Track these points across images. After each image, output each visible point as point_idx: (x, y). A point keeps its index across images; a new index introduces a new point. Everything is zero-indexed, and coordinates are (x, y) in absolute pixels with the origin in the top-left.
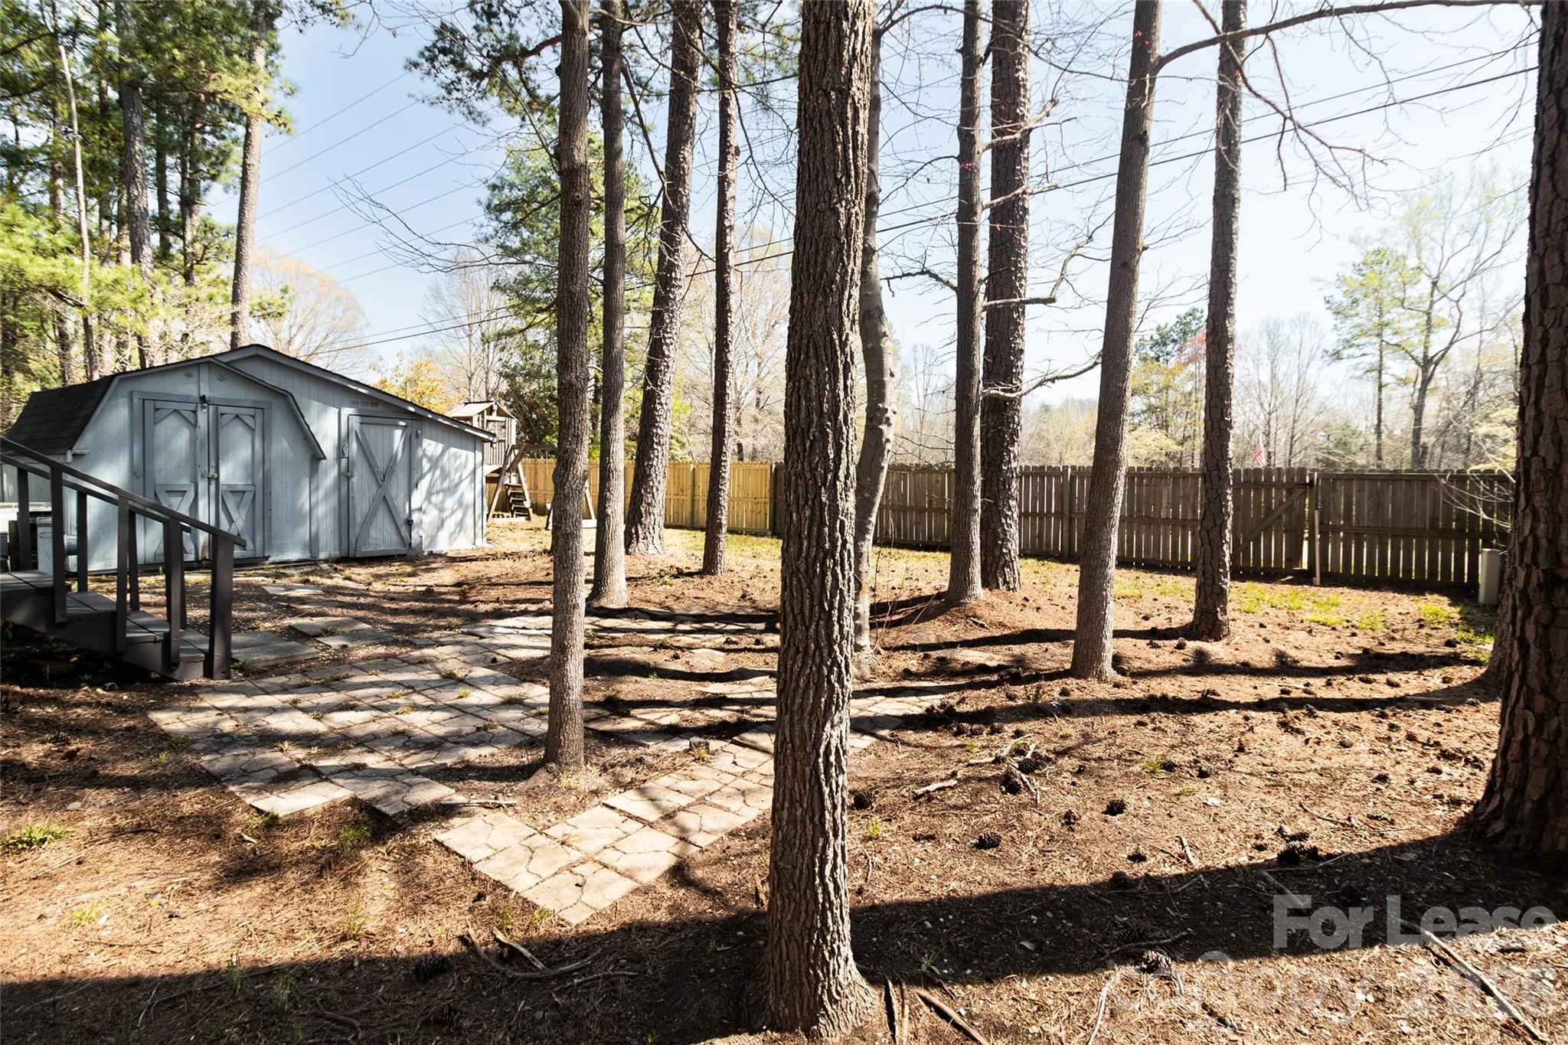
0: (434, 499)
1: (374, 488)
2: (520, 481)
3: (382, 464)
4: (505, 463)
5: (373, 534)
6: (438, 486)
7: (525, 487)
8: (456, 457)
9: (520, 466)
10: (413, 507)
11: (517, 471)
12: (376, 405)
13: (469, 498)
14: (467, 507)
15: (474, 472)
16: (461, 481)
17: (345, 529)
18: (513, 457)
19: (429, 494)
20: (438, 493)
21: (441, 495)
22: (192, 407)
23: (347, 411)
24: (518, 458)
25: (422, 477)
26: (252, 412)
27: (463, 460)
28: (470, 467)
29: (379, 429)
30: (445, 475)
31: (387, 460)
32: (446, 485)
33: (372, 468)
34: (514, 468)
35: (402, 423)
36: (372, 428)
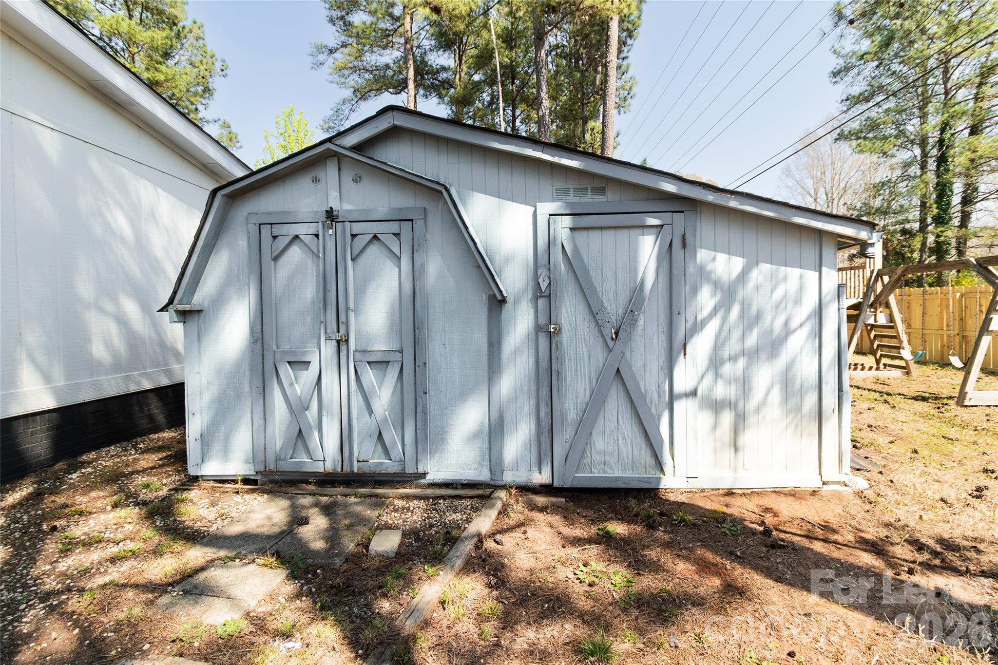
0: (727, 369)
1: (600, 354)
2: (891, 319)
3: (614, 307)
4: (866, 295)
5: (599, 443)
6: (733, 346)
7: (900, 326)
8: (775, 281)
9: (892, 299)
10: (678, 387)
11: (888, 306)
12: (601, 191)
13: (807, 369)
14: (802, 393)
15: (819, 313)
16: (787, 332)
17: (546, 430)
18: (879, 287)
19: (715, 363)
20: (733, 359)
21: (741, 363)
22: (312, 229)
23: (546, 208)
24: (888, 289)
25: (697, 327)
26: (394, 227)
27: (792, 285)
28: (810, 302)
29: (609, 236)
30: (750, 320)
31: (623, 298)
32: (752, 340)
33: (595, 313)
34: (881, 302)
35: (653, 221)
36: (595, 237)
